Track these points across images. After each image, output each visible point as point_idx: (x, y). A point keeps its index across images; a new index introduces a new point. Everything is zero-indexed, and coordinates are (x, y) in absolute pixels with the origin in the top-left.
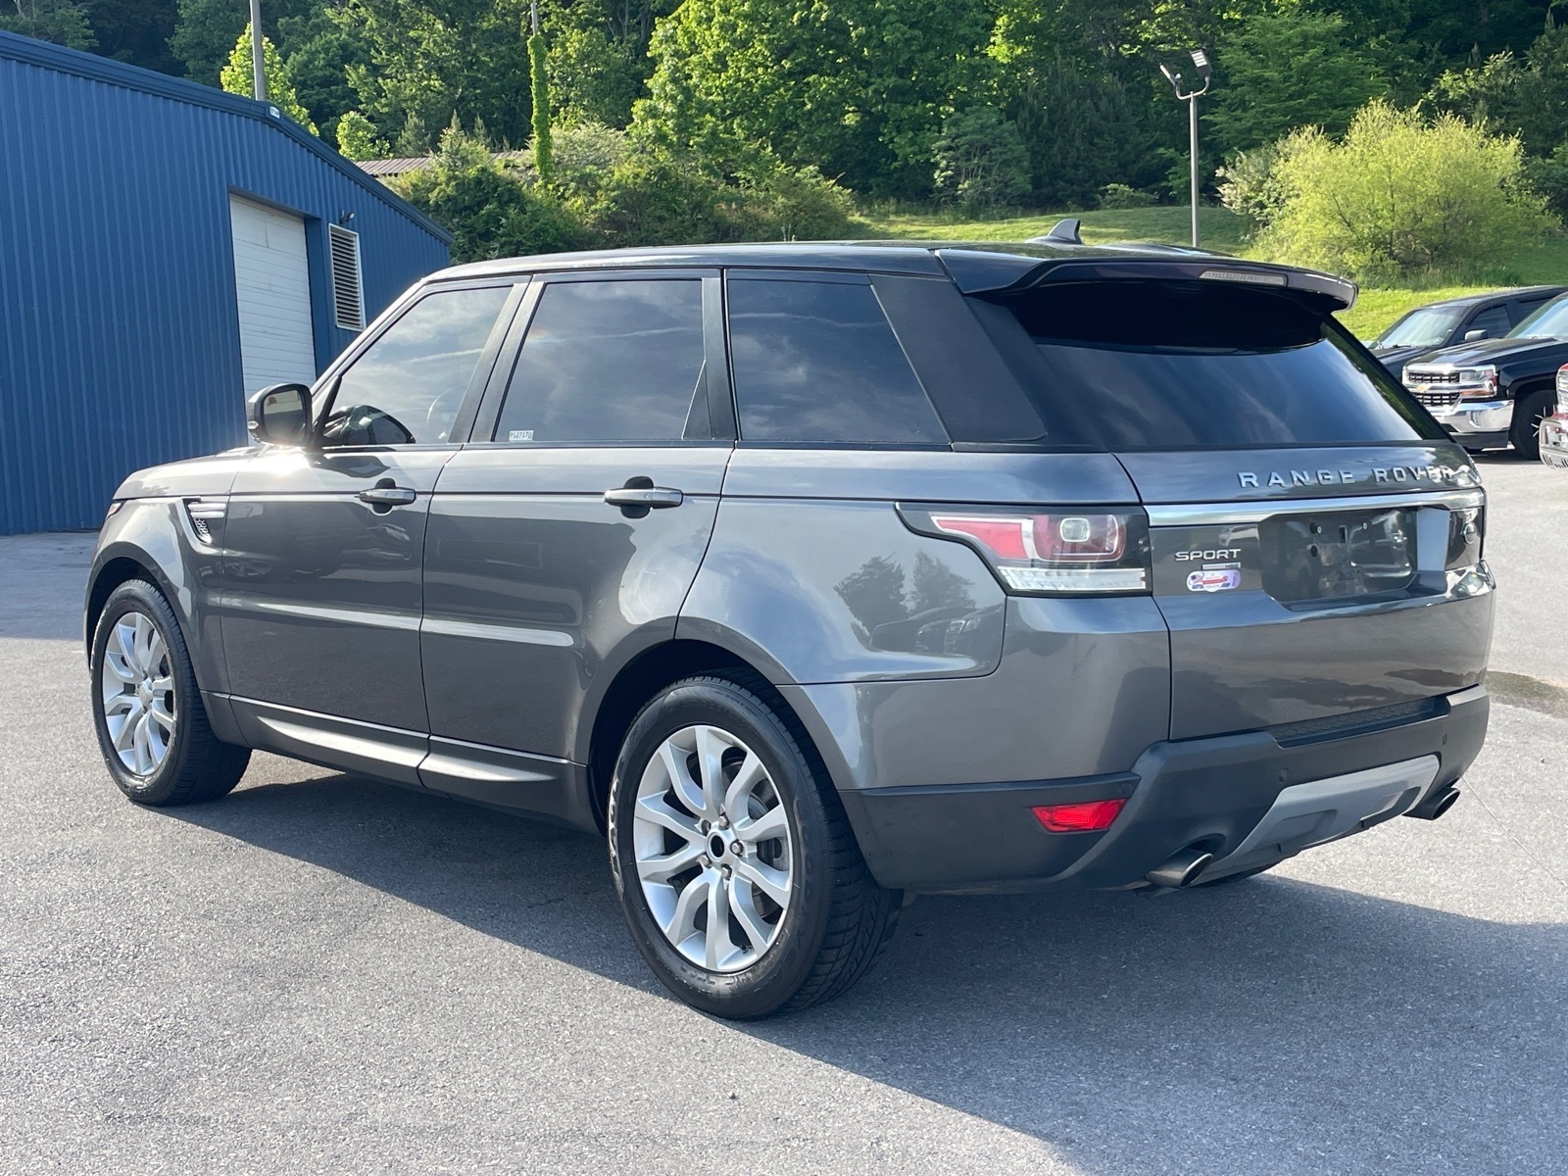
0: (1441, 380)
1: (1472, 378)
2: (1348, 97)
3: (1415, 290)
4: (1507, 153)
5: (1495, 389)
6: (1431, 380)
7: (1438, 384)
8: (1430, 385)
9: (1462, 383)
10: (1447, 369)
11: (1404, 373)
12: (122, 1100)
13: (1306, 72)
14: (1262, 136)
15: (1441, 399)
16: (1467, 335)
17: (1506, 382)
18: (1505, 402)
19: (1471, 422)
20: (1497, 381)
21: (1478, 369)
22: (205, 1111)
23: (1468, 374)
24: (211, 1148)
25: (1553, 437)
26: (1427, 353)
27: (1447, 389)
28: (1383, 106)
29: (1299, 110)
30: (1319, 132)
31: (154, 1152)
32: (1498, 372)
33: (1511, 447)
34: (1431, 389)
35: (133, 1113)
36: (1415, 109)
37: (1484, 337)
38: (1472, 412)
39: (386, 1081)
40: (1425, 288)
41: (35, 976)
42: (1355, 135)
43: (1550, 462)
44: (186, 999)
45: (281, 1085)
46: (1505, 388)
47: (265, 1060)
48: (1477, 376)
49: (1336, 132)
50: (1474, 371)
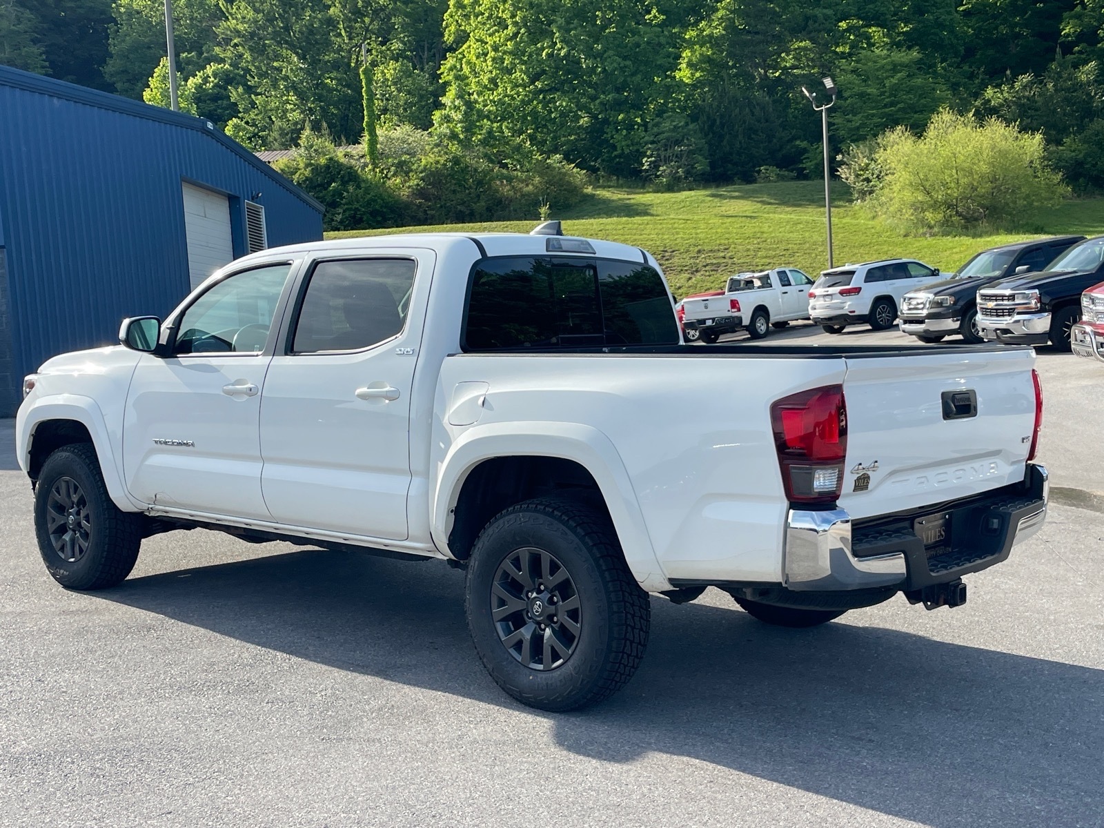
0: (1003, 300)
1: (1023, 298)
2: (925, 106)
3: (974, 236)
4: (1034, 144)
5: (1039, 305)
6: (996, 300)
7: (1001, 302)
8: (995, 303)
9: (1017, 301)
10: (1008, 292)
11: (978, 295)
12: (325, 730)
13: (895, 89)
14: (868, 133)
15: (1003, 312)
16: (1017, 269)
17: (1046, 300)
18: (1047, 314)
19: (1023, 327)
20: (1040, 300)
21: (1027, 292)
22: (375, 735)
23: (1021, 295)
24: (389, 753)
25: (1080, 337)
26: (991, 282)
27: (1006, 305)
28: (949, 113)
29: (890, 115)
30: (906, 130)
31: (358, 755)
32: (1040, 294)
33: (1050, 343)
34: (997, 305)
35: (336, 737)
36: (971, 114)
37: (1029, 270)
38: (1024, 320)
39: (471, 719)
40: (981, 236)
41: (236, 670)
42: (931, 132)
43: (1078, 354)
44: (332, 681)
45: (411, 722)
46: (1045, 304)
47: (395, 711)
48: (1026, 297)
49: (918, 130)
50: (1025, 293)
